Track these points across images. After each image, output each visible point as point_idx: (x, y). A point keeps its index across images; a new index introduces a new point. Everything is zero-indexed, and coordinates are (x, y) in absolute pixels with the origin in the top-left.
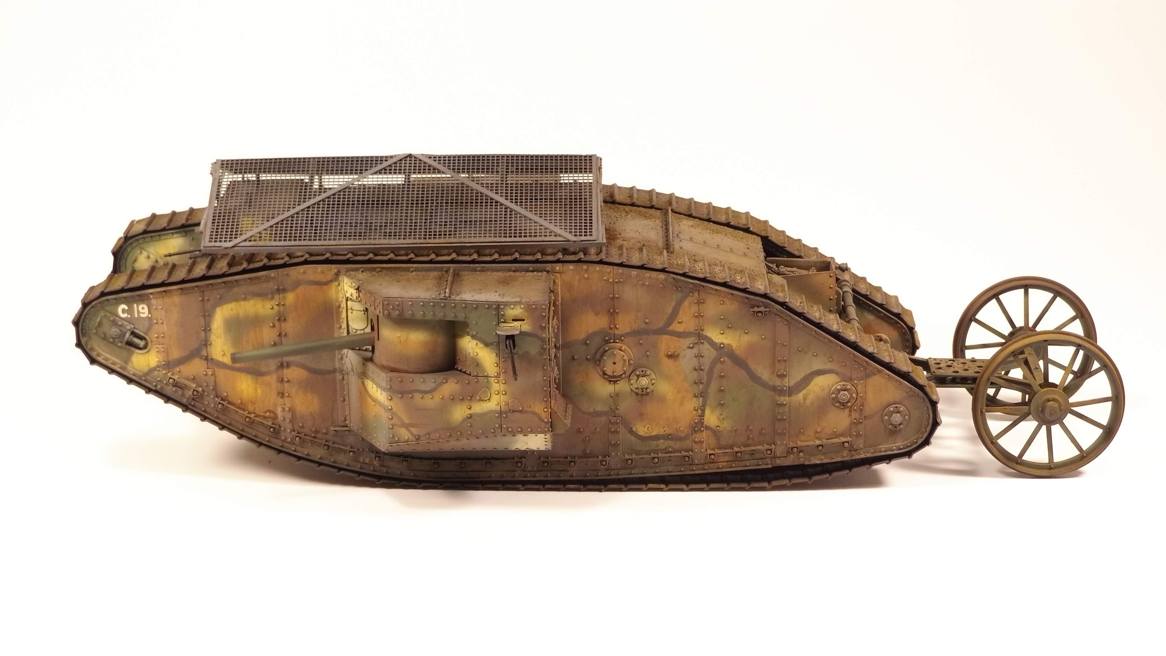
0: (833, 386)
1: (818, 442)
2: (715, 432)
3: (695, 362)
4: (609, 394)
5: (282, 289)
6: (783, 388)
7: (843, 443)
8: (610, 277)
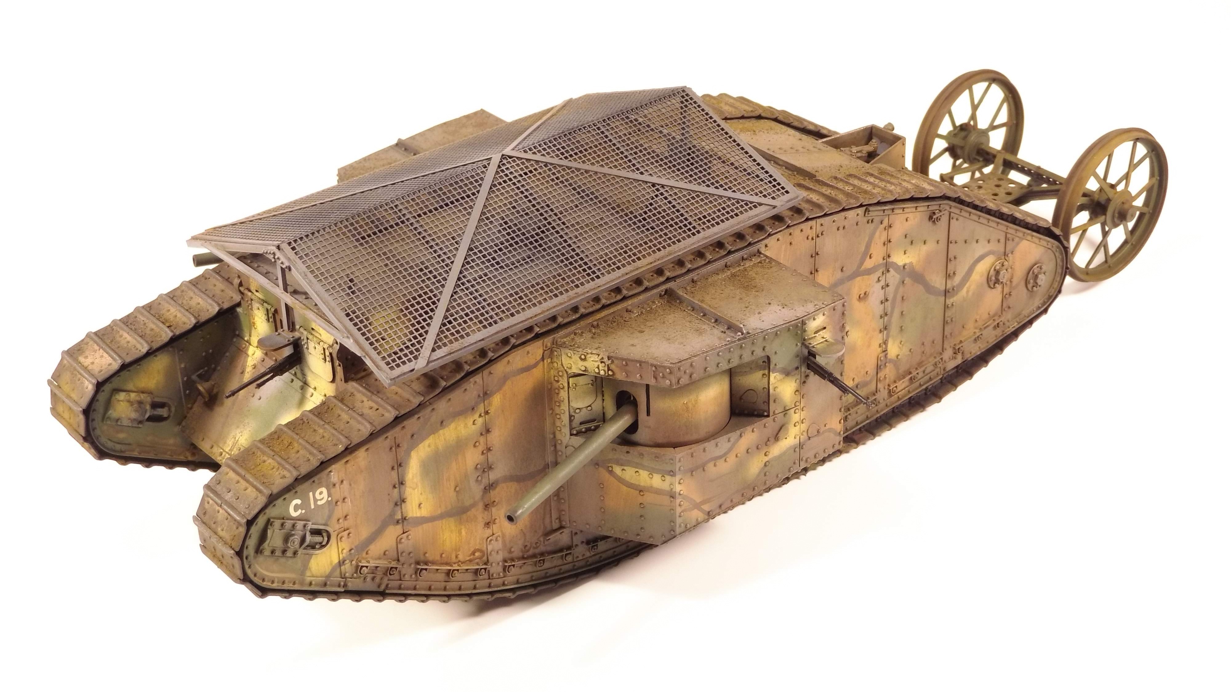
0: (991, 268)
1: (977, 332)
2: (896, 362)
3: (882, 295)
5: (485, 394)
6: (953, 289)
7: (998, 324)
8: (812, 233)
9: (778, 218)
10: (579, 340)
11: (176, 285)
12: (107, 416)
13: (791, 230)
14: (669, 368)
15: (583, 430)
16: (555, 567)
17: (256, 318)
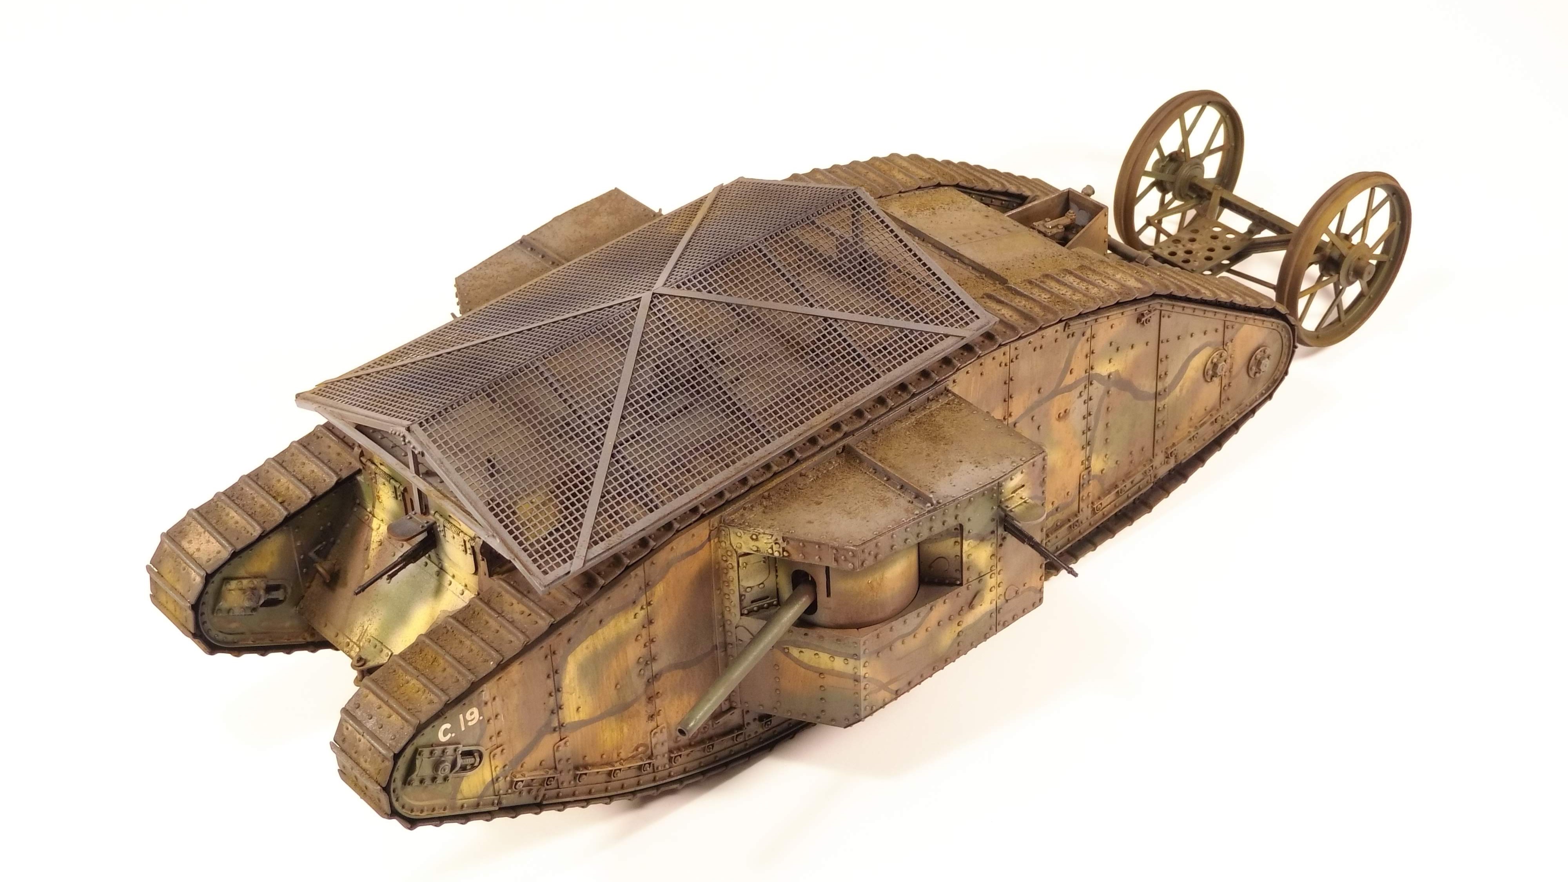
0: (1208, 361)
1: (1192, 431)
2: (1102, 477)
3: (1083, 409)
5: (647, 585)
6: (1165, 391)
7: (1216, 419)
8: (1006, 359)
9: (968, 348)
10: (750, 516)
11: (285, 446)
12: (217, 608)
13: (982, 360)
14: (852, 551)
15: (755, 609)
16: (725, 749)
17: (381, 493)
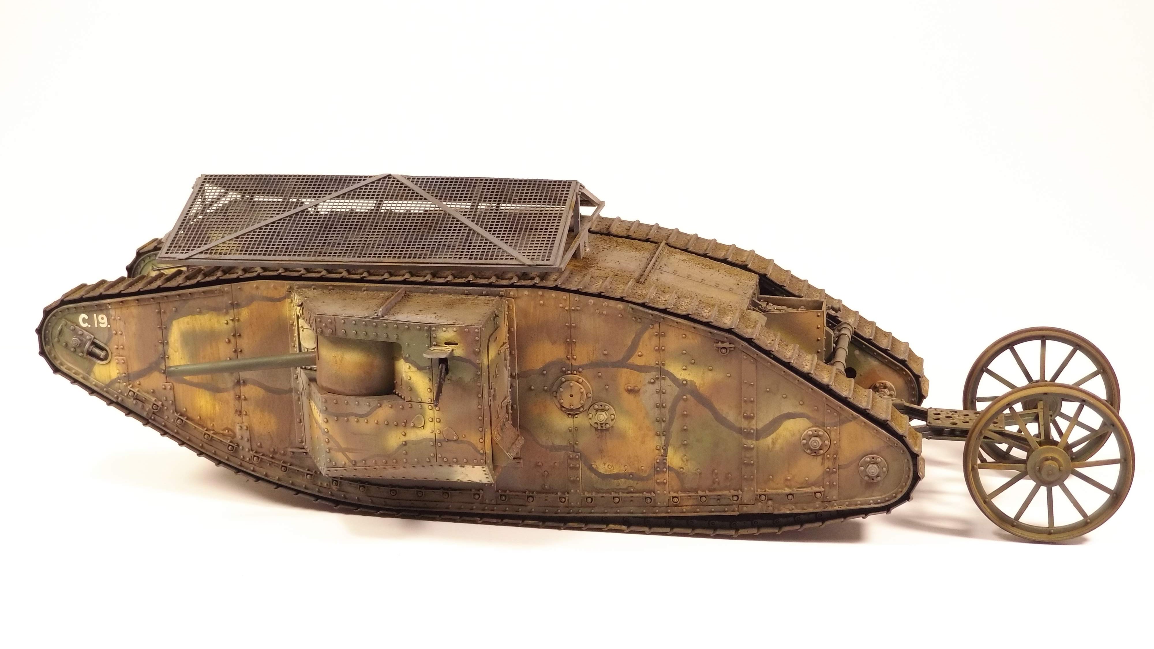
0: (804, 431)
1: (788, 491)
2: (679, 474)
3: (656, 398)
4: (567, 428)
5: (234, 304)
6: (750, 431)
7: (815, 493)
8: (566, 305)
13: (538, 291)
